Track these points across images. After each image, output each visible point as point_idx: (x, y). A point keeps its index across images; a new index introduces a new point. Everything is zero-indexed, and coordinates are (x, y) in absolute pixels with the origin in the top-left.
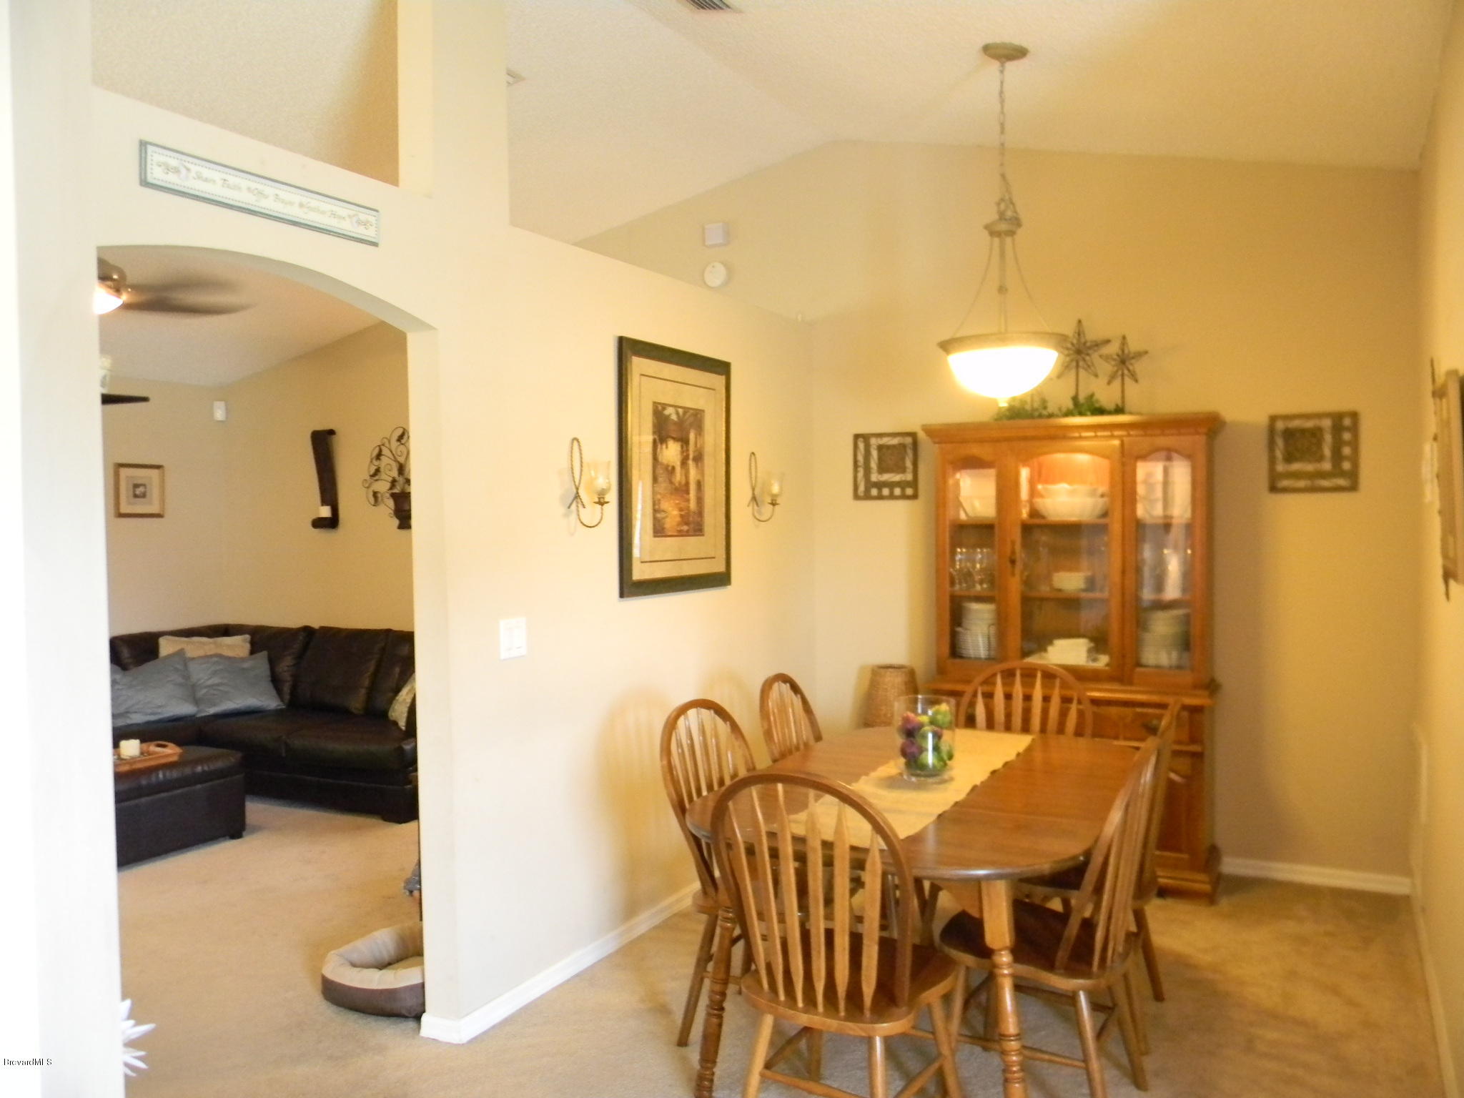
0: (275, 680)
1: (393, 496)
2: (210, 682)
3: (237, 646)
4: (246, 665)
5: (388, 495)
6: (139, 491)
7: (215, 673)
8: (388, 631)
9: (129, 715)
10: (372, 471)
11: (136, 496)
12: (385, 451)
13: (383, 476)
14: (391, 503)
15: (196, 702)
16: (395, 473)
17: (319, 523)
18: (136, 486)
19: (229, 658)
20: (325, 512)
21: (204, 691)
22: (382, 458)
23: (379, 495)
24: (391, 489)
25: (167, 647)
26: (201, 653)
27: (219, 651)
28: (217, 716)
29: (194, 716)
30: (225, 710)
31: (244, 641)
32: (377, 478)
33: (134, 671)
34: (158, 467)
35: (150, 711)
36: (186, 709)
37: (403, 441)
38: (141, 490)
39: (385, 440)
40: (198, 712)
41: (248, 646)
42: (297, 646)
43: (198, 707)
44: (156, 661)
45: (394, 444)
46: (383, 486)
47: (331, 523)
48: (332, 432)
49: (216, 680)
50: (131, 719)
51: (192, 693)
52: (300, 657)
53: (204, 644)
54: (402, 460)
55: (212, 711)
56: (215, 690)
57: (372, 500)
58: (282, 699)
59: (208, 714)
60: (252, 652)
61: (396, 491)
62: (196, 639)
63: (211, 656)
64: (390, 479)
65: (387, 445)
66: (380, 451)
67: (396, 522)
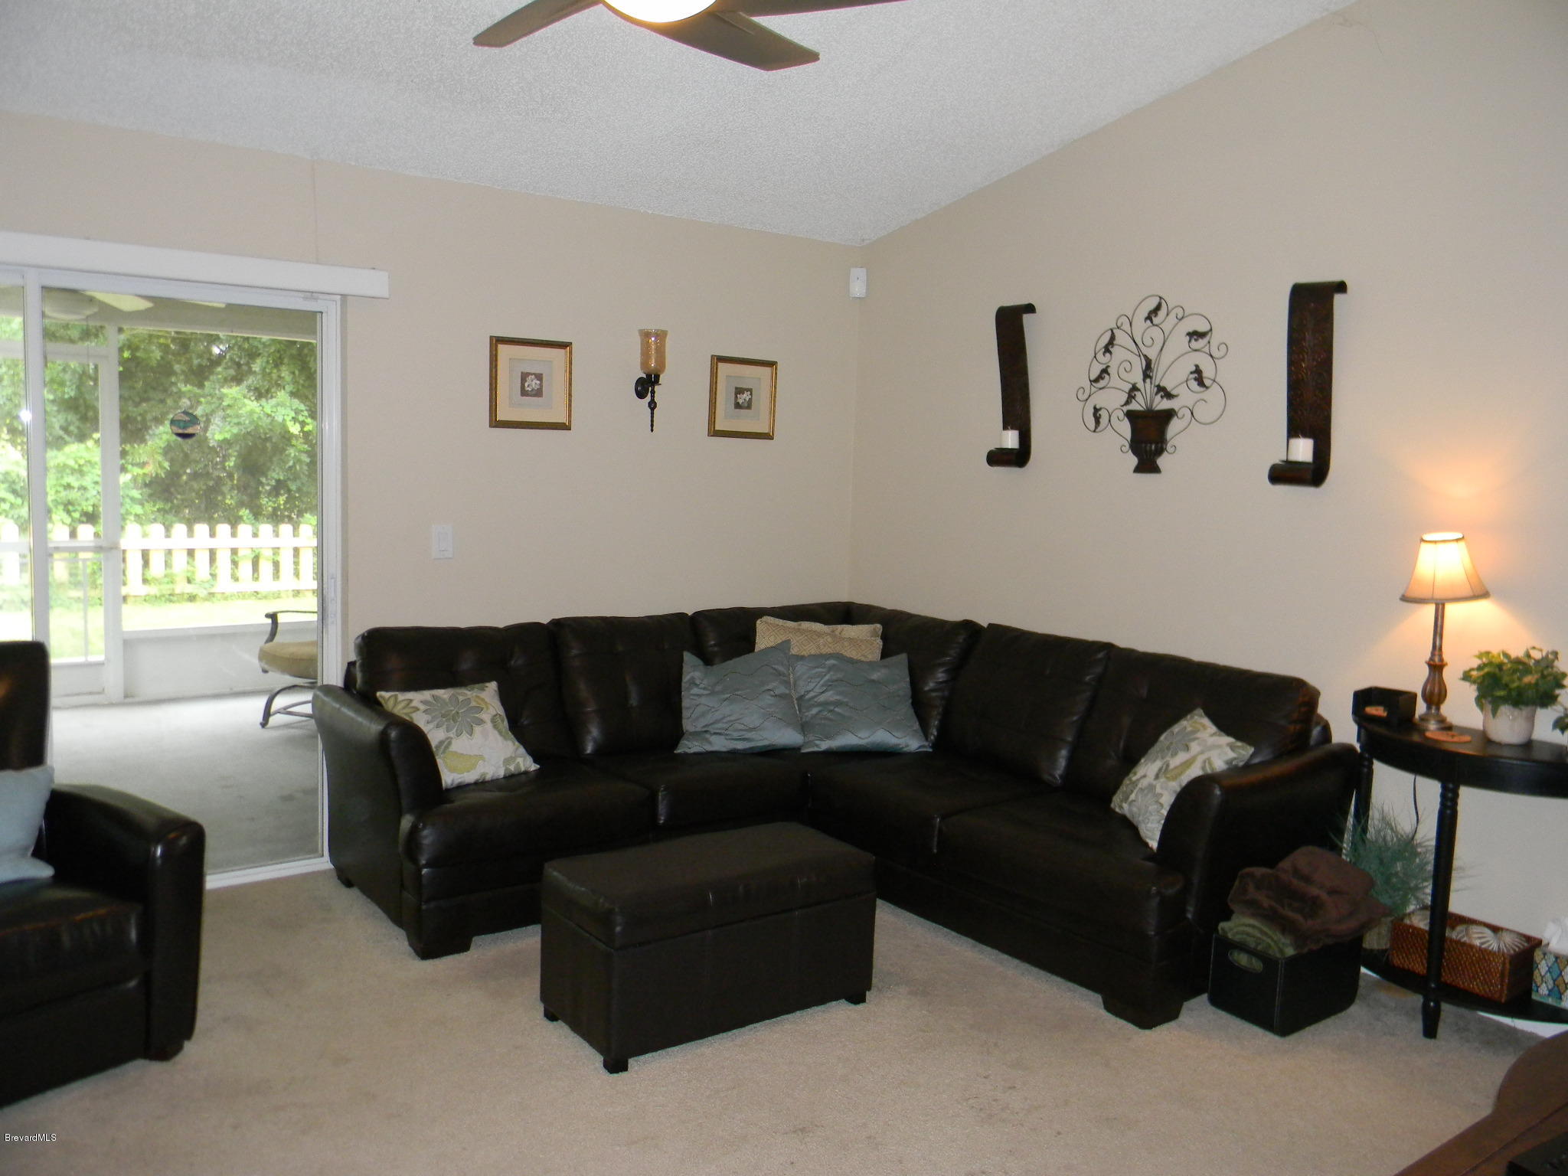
0: (919, 704)
1: (1131, 415)
2: (822, 698)
3: (862, 639)
4: (875, 676)
5: (1121, 415)
6: (743, 398)
7: (829, 686)
8: (1108, 647)
9: (707, 736)
10: (1094, 375)
11: (738, 406)
12: (1121, 338)
13: (1113, 380)
14: (1125, 428)
15: (804, 727)
16: (1137, 377)
17: (999, 458)
18: (739, 391)
19: (851, 661)
20: (1010, 440)
21: (814, 711)
22: (1114, 350)
23: (1104, 414)
24: (1127, 403)
25: (767, 634)
26: (810, 649)
27: (837, 648)
28: (829, 754)
29: (799, 749)
30: (844, 747)
31: (874, 634)
32: (1102, 383)
33: (720, 668)
34: (771, 364)
35: (736, 735)
36: (786, 736)
37: (1156, 320)
38: (746, 396)
39: (1124, 320)
40: (805, 744)
41: (879, 643)
42: (953, 653)
43: (805, 735)
44: (751, 655)
45: (1140, 324)
46: (1112, 399)
47: (1019, 457)
48: (1030, 309)
49: (830, 696)
50: (710, 743)
51: (796, 709)
52: (956, 671)
53: (819, 635)
54: (1152, 354)
55: (824, 745)
56: (831, 711)
57: (1091, 422)
58: (926, 735)
59: (816, 749)
60: (885, 654)
61: (1134, 406)
62: (806, 625)
63: (830, 656)
64: (1128, 387)
65: (1126, 327)
66: (1113, 338)
67: (1134, 461)
